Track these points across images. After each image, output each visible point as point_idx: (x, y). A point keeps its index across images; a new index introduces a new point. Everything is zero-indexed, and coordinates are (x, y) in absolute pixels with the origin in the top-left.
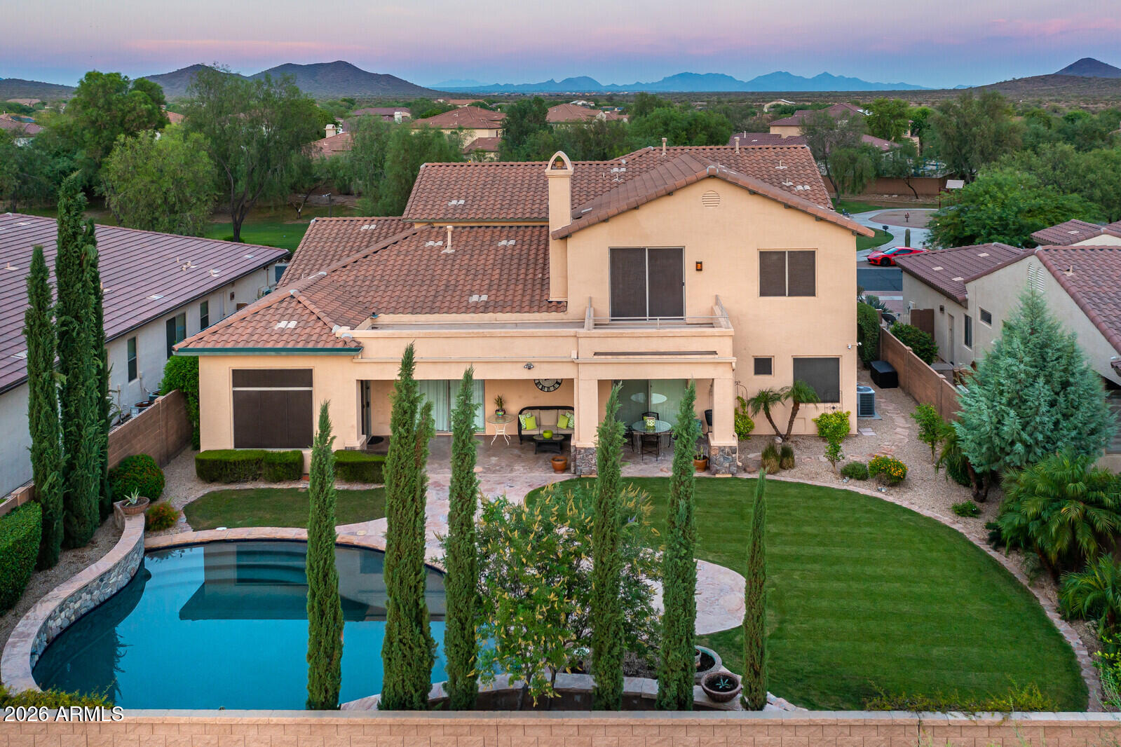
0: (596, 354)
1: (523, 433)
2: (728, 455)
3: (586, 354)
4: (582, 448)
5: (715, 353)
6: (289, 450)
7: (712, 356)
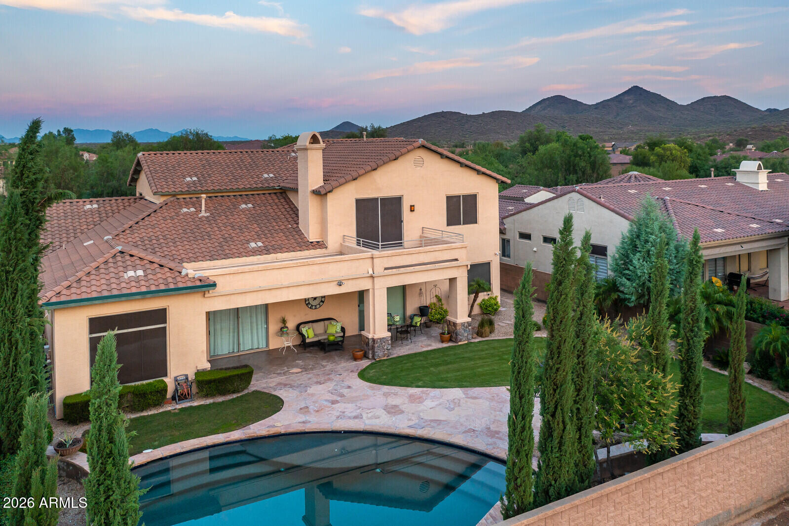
0: (386, 269)
1: (308, 341)
2: (467, 328)
3: (379, 270)
4: (378, 339)
5: (456, 260)
6: (151, 381)
7: (456, 262)
